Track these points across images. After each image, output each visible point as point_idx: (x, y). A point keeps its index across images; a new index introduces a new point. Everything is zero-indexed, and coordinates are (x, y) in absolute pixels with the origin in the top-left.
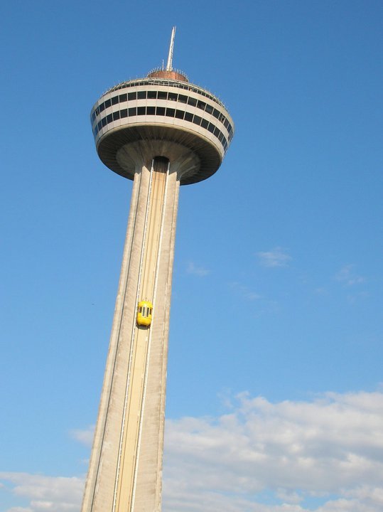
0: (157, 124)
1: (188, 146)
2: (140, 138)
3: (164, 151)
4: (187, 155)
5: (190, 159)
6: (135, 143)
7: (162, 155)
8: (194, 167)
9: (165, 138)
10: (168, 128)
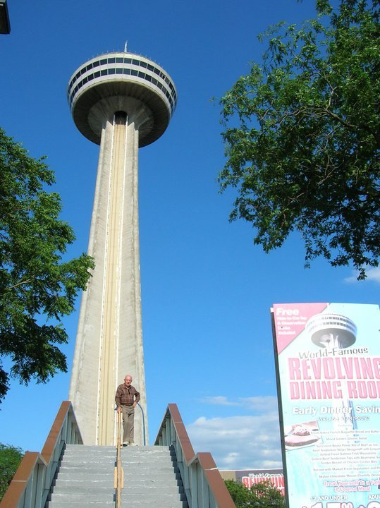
0: (110, 81)
1: (138, 98)
2: (101, 98)
3: (121, 106)
4: (139, 108)
5: (143, 110)
6: (97, 104)
7: (120, 110)
8: (148, 119)
9: (119, 94)
10: (120, 82)
